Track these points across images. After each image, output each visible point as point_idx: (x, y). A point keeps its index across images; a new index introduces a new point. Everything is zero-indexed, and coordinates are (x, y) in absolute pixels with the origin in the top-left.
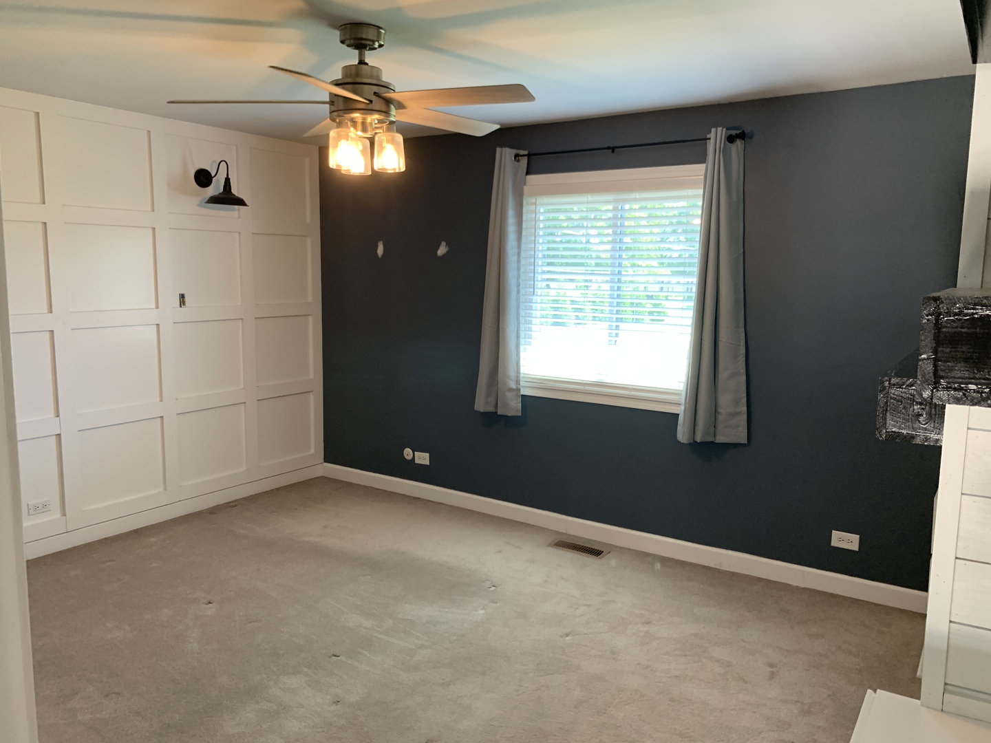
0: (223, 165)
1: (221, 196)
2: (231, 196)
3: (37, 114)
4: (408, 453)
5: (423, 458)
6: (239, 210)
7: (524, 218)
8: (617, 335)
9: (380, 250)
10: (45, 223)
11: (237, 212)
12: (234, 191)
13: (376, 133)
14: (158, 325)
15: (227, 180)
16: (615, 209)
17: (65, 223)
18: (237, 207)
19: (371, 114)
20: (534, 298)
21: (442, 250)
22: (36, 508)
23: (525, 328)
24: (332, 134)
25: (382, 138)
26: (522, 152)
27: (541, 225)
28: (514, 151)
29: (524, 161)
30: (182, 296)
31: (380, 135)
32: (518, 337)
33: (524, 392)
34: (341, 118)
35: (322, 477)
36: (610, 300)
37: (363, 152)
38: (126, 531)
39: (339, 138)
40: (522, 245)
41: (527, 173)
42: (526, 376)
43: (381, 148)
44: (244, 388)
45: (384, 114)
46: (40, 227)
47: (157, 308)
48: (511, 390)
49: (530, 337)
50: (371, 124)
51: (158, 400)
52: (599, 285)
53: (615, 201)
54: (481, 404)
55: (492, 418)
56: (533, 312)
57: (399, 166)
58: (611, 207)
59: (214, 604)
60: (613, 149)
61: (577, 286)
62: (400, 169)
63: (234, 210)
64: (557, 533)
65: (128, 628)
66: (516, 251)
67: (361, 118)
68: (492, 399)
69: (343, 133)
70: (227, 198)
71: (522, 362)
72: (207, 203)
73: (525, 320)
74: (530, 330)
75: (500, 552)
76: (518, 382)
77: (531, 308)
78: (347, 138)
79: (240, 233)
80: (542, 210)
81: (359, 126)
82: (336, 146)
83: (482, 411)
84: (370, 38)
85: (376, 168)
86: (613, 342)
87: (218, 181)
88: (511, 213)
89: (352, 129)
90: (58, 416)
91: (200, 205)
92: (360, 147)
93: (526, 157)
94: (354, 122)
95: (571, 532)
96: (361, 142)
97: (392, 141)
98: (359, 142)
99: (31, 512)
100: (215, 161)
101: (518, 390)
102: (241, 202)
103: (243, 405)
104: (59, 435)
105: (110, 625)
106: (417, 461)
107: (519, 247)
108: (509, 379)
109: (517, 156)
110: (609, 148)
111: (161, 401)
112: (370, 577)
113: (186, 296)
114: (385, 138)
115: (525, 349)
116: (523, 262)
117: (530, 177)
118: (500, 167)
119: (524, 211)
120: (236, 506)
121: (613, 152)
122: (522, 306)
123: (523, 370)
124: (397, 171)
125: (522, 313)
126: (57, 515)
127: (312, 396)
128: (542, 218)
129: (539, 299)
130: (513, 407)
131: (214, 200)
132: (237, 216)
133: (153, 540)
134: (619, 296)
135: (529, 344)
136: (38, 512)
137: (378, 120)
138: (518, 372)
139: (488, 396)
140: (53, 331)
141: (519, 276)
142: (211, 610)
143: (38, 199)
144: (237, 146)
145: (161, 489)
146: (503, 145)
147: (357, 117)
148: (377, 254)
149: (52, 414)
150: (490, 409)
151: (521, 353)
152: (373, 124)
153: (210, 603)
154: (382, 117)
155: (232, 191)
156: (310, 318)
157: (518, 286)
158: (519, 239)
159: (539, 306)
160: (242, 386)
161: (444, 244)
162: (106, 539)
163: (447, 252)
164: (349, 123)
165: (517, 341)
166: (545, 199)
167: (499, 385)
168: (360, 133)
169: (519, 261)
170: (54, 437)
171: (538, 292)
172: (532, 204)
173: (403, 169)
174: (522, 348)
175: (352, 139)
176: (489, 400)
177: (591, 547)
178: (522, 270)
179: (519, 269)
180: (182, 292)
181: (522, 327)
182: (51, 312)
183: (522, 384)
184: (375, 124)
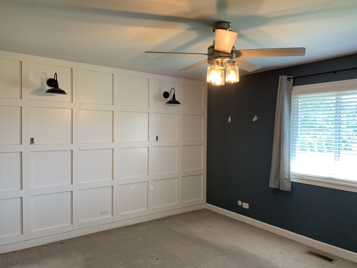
0: (173, 89)
1: (172, 101)
2: (175, 101)
3: (113, 74)
4: (240, 203)
5: (246, 206)
6: (178, 106)
7: (292, 104)
8: (339, 156)
9: (229, 120)
10: (113, 111)
11: (177, 107)
12: (177, 99)
13: (227, 67)
14: (148, 147)
15: (174, 95)
16: (337, 98)
17: (120, 111)
18: (177, 105)
19: (225, 58)
20: (297, 138)
21: (255, 119)
22: (104, 212)
23: (293, 151)
24: (209, 68)
25: (230, 68)
26: (291, 77)
27: (300, 107)
28: (288, 77)
29: (292, 81)
30: (157, 137)
31: (228, 67)
32: (289, 155)
33: (292, 180)
34: (213, 61)
35: (206, 209)
36: (335, 140)
37: (222, 75)
38: (132, 224)
39: (211, 69)
40: (291, 116)
41: (293, 86)
42: (293, 173)
43: (229, 73)
44: (177, 172)
45: (231, 58)
46: (111, 112)
47: (148, 141)
48: (286, 179)
49: (295, 156)
50: (225, 63)
51: (147, 175)
52: (321, 136)
53: (336, 95)
54: (272, 184)
55: (277, 191)
56: (297, 145)
57: (236, 80)
58: (335, 98)
59: (159, 260)
60: (335, 72)
61: (311, 137)
62: (237, 81)
63: (176, 106)
64: (309, 247)
65: (127, 266)
66: (288, 118)
67: (220, 61)
68: (277, 183)
69: (213, 67)
70: (174, 102)
71: (291, 167)
72: (167, 103)
73: (293, 148)
74: (295, 152)
75: (281, 253)
76: (289, 175)
77: (295, 143)
78: (214, 69)
79: (178, 114)
80: (300, 101)
81: (220, 64)
82: (210, 73)
83: (272, 188)
84: (225, 27)
85: (226, 81)
86: (337, 159)
87: (171, 96)
88: (286, 102)
89: (217, 66)
90: (113, 179)
91: (164, 105)
92: (220, 73)
93: (293, 79)
94: (217, 63)
95: (315, 247)
96: (221, 71)
97: (234, 69)
98: (220, 71)
99: (102, 214)
100: (170, 89)
101: (290, 179)
102: (178, 103)
103: (177, 178)
104: (113, 186)
105: (121, 263)
106: (243, 207)
107: (290, 116)
108: (285, 174)
109: (288, 79)
110: (333, 72)
111: (148, 175)
112: (222, 257)
113: (158, 137)
114: (231, 68)
115: (292, 161)
116: (291, 123)
117: (294, 87)
118: (281, 83)
119: (292, 101)
120: (172, 218)
121: (335, 73)
122: (291, 142)
123: (292, 170)
124: (236, 82)
125: (291, 145)
126: (110, 216)
127: (202, 176)
128: (300, 104)
129: (299, 139)
130: (287, 187)
131: (170, 102)
132: (177, 108)
133: (142, 228)
134: (339, 138)
135: (294, 159)
136: (104, 214)
137: (228, 61)
138: (289, 171)
139: (275, 181)
140: (113, 149)
141: (290, 129)
142: (157, 263)
143: (111, 103)
144: (178, 83)
145: (146, 209)
146: (282, 75)
147: (219, 60)
148: (228, 121)
149: (111, 179)
150: (276, 187)
151: (291, 163)
152: (226, 63)
153: (158, 259)
154: (230, 59)
155: (176, 99)
156: (202, 146)
157: (289, 133)
158: (290, 113)
159: (299, 142)
160: (177, 171)
161: (256, 116)
162: (126, 226)
163: (257, 120)
164: (216, 63)
165: (289, 157)
166: (302, 96)
167: (281, 177)
168: (220, 67)
169: (290, 122)
170: (111, 187)
171: (299, 136)
172: (295, 98)
173: (238, 81)
174: (291, 160)
175: (217, 70)
176: (276, 183)
177: (327, 256)
178: (291, 126)
179: (290, 126)
180: (157, 136)
181: (291, 151)
182: (113, 142)
183: (291, 176)
184: (227, 63)
